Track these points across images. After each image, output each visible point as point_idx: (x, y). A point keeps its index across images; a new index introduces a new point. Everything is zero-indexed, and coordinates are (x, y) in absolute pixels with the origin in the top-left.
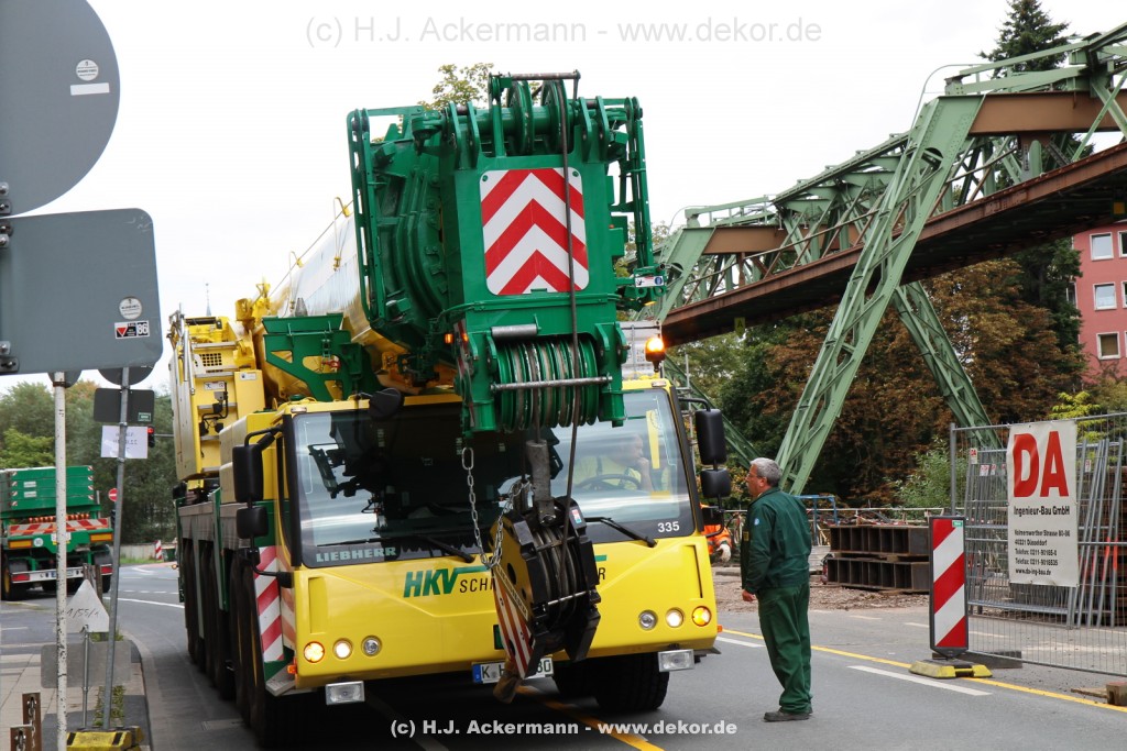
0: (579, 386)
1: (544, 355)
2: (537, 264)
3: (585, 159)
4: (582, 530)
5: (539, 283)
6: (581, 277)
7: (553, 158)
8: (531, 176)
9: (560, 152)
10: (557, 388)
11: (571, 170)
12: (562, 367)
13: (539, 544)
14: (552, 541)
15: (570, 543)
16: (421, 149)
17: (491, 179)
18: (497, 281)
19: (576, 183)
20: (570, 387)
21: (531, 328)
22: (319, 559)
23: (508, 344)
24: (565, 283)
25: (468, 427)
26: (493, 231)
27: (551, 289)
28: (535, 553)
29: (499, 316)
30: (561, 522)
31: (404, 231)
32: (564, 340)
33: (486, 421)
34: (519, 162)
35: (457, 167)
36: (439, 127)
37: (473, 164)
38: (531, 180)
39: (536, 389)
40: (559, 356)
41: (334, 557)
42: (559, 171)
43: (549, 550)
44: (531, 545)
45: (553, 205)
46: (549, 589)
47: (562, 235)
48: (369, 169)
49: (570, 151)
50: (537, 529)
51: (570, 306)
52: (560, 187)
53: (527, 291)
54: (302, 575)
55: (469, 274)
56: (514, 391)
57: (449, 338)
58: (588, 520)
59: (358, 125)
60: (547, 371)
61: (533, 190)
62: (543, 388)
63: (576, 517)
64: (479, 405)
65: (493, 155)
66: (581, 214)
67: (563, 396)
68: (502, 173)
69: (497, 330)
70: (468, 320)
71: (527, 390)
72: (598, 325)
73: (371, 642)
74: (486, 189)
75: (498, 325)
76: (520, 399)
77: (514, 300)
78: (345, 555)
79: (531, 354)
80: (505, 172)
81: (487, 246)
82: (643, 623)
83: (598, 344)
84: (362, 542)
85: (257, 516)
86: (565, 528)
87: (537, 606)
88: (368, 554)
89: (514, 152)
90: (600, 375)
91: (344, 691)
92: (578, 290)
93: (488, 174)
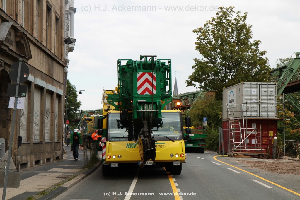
0: (153, 111)
1: (147, 106)
2: (147, 89)
3: (157, 71)
5: (147, 93)
6: (155, 92)
7: (151, 70)
8: (147, 73)
10: (149, 112)
11: (154, 73)
12: (150, 108)
13: (145, 139)
14: (147, 139)
15: (151, 140)
16: (128, 67)
17: (139, 74)
18: (139, 92)
19: (155, 75)
20: (151, 112)
21: (145, 101)
22: (111, 140)
23: (140, 103)
24: (151, 93)
25: (133, 118)
26: (139, 83)
27: (149, 94)
28: (144, 141)
29: (139, 98)
30: (149, 136)
31: (126, 81)
32: (150, 103)
33: (136, 117)
34: (145, 71)
35: (133, 71)
36: (131, 64)
37: (136, 71)
39: (145, 111)
40: (150, 106)
41: (114, 140)
42: (152, 73)
43: (147, 141)
44: (143, 139)
45: (150, 79)
46: (146, 147)
47: (151, 84)
48: (120, 70)
49: (154, 69)
50: (145, 137)
51: (152, 97)
52: (152, 76)
53: (145, 94)
54: (108, 143)
55: (134, 90)
56: (141, 112)
57: (131, 101)
58: (154, 136)
59: (119, 62)
60: (147, 109)
61: (147, 76)
62: (146, 112)
63: (152, 135)
64: (135, 114)
65: (140, 70)
66: (155, 80)
70: (134, 98)
71: (143, 112)
72: (157, 101)
73: (120, 156)
74: (138, 75)
75: (139, 100)
76: (142, 113)
77: (142, 96)
78: (116, 140)
79: (145, 105)
81: (138, 86)
82: (171, 156)
83: (157, 104)
84: (119, 137)
85: (101, 131)
86: (150, 136)
87: (144, 151)
88: (120, 140)
89: (144, 69)
90: (157, 110)
91: (114, 165)
92: (154, 94)
93: (139, 73)
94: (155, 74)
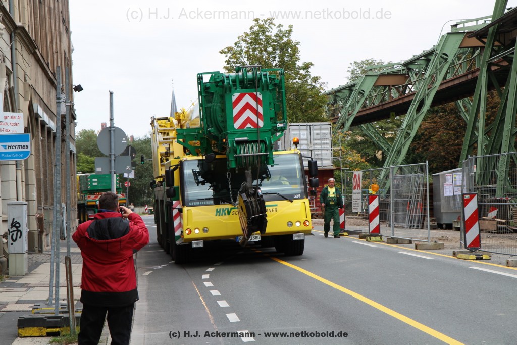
0: (260, 155)
1: (250, 146)
2: (248, 120)
3: (263, 90)
4: (261, 196)
5: (249, 125)
6: (261, 124)
7: (254, 90)
8: (247, 95)
9: (255, 88)
10: (253, 156)
11: (258, 93)
12: (255, 150)
13: (249, 200)
14: (253, 199)
15: (258, 200)
16: (217, 86)
17: (236, 96)
18: (237, 125)
19: (260, 97)
20: (257, 155)
21: (246, 138)
22: (190, 204)
23: (239, 143)
24: (256, 126)
25: (229, 166)
26: (236, 111)
27: (252, 127)
28: (248, 202)
29: (237, 135)
30: (255, 194)
31: (213, 108)
32: (255, 142)
33: (233, 165)
34: (244, 91)
35: (226, 92)
36: (221, 81)
37: (230, 91)
38: (247, 96)
39: (247, 156)
40: (254, 147)
41: (195, 203)
42: (255, 93)
43: (252, 202)
44: (246, 200)
45: (253, 103)
46: (252, 213)
47: (256, 112)
48: (203, 91)
49: (258, 87)
50: (248, 196)
51: (258, 132)
52: (255, 98)
53: (246, 128)
54: (185, 209)
55: (229, 122)
56: (241, 156)
57: (224, 141)
58: (263, 194)
59: (200, 78)
60: (251, 151)
61: (247, 99)
62: (249, 156)
63: (260, 192)
64: (231, 160)
65: (236, 89)
66: (261, 105)
67: (255, 158)
68: (238, 94)
69: (236, 139)
70: (229, 136)
71: (245, 156)
72: (266, 138)
73: (206, 229)
74: (234, 99)
75: (237, 137)
76: (243, 159)
77: (241, 131)
78: (198, 203)
79: (246, 146)
80: (239, 94)
81: (234, 115)
82: (288, 225)
83: (265, 143)
84: (203, 199)
85: (172, 191)
86: (257, 195)
87: (248, 218)
88: (205, 203)
89: (242, 88)
90: (266, 152)
91: (197, 244)
92: (260, 127)
93: (235, 94)
94: (260, 94)
